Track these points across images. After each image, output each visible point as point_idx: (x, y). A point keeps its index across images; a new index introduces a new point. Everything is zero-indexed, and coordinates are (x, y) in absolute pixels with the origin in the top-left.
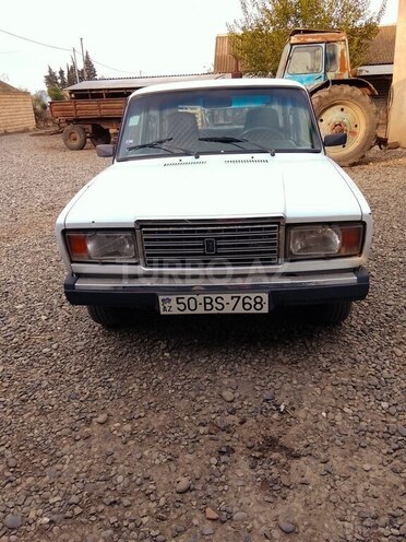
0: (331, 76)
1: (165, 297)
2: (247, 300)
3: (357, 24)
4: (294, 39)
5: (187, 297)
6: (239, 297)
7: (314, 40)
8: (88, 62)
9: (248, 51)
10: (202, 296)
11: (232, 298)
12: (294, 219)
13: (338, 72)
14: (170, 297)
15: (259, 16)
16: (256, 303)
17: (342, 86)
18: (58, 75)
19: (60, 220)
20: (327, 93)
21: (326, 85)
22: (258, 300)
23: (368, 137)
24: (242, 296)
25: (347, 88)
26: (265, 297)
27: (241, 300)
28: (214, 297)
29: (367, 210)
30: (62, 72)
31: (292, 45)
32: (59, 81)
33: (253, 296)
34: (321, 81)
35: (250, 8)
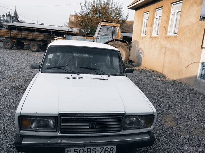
0: (114, 38)
1: (69, 149)
2: (107, 149)
3: (120, 19)
4: (102, 24)
5: (79, 149)
6: (103, 148)
7: (109, 25)
8: (16, 14)
9: (82, 22)
10: (86, 148)
11: (100, 148)
12: (129, 114)
13: (117, 37)
14: (71, 149)
15: (87, 11)
16: (111, 150)
17: (118, 42)
18: (2, 16)
19: (18, 111)
20: (113, 43)
21: (113, 41)
22: (112, 149)
23: (126, 60)
24: (105, 147)
25: (120, 43)
26: (115, 147)
27: (104, 149)
28: (92, 148)
29: (155, 111)
30: (4, 16)
31: (102, 25)
32: (2, 19)
33: (109, 147)
34: (111, 39)
35: (84, 8)
